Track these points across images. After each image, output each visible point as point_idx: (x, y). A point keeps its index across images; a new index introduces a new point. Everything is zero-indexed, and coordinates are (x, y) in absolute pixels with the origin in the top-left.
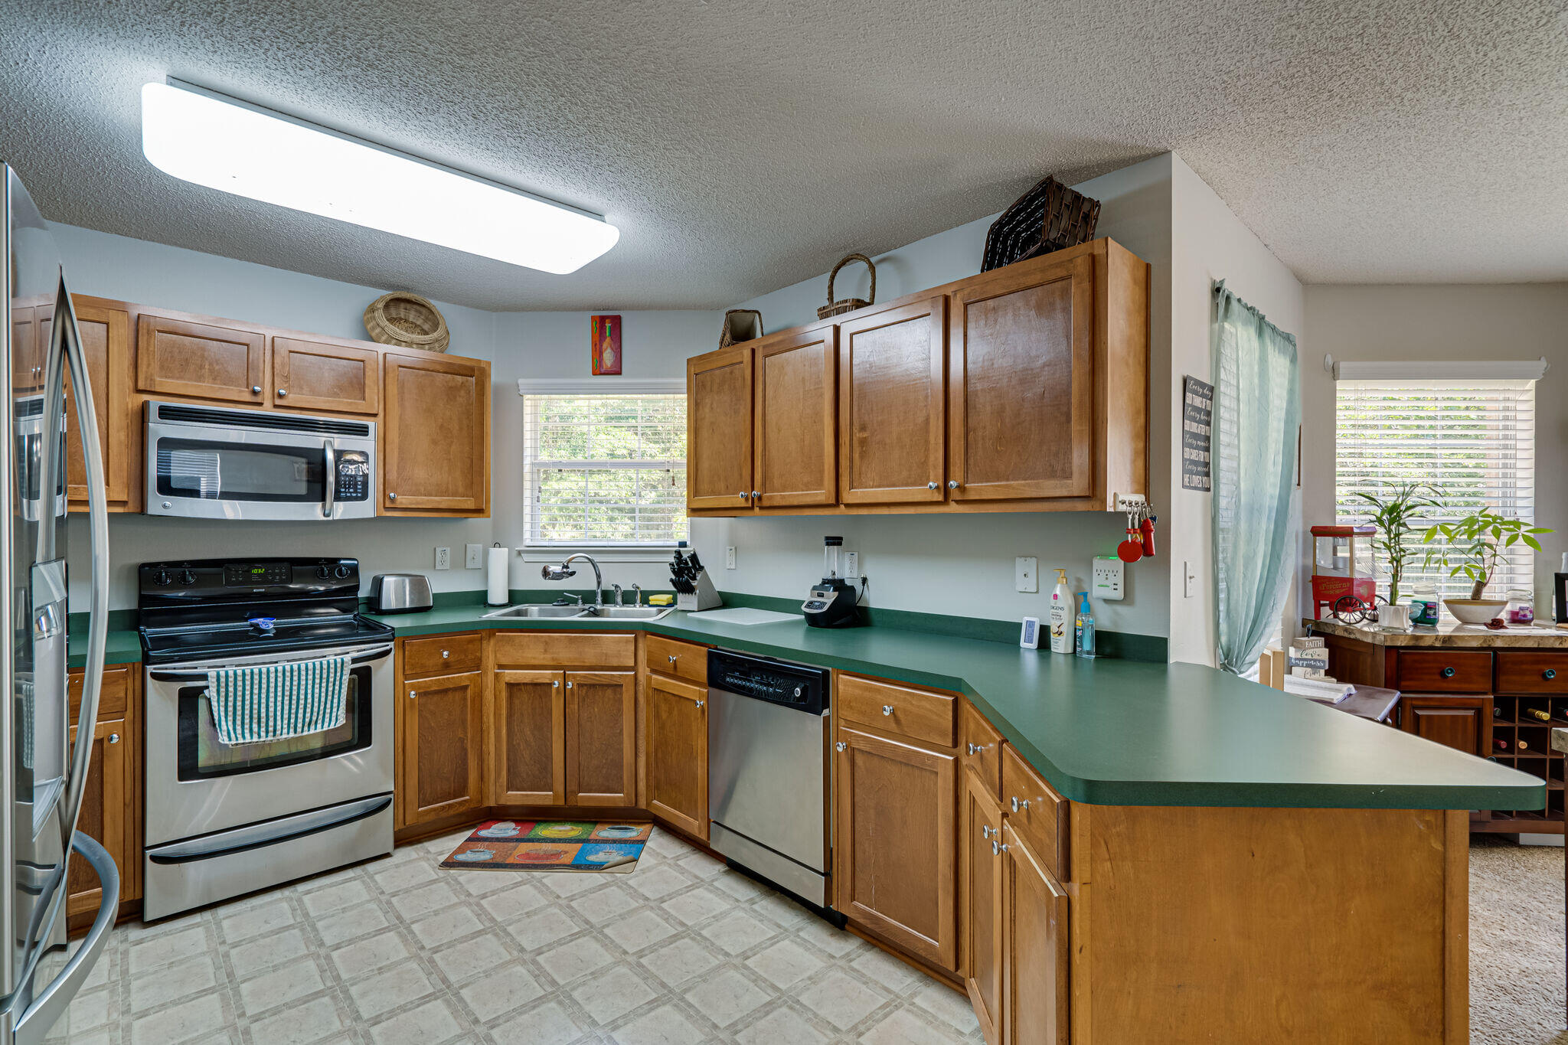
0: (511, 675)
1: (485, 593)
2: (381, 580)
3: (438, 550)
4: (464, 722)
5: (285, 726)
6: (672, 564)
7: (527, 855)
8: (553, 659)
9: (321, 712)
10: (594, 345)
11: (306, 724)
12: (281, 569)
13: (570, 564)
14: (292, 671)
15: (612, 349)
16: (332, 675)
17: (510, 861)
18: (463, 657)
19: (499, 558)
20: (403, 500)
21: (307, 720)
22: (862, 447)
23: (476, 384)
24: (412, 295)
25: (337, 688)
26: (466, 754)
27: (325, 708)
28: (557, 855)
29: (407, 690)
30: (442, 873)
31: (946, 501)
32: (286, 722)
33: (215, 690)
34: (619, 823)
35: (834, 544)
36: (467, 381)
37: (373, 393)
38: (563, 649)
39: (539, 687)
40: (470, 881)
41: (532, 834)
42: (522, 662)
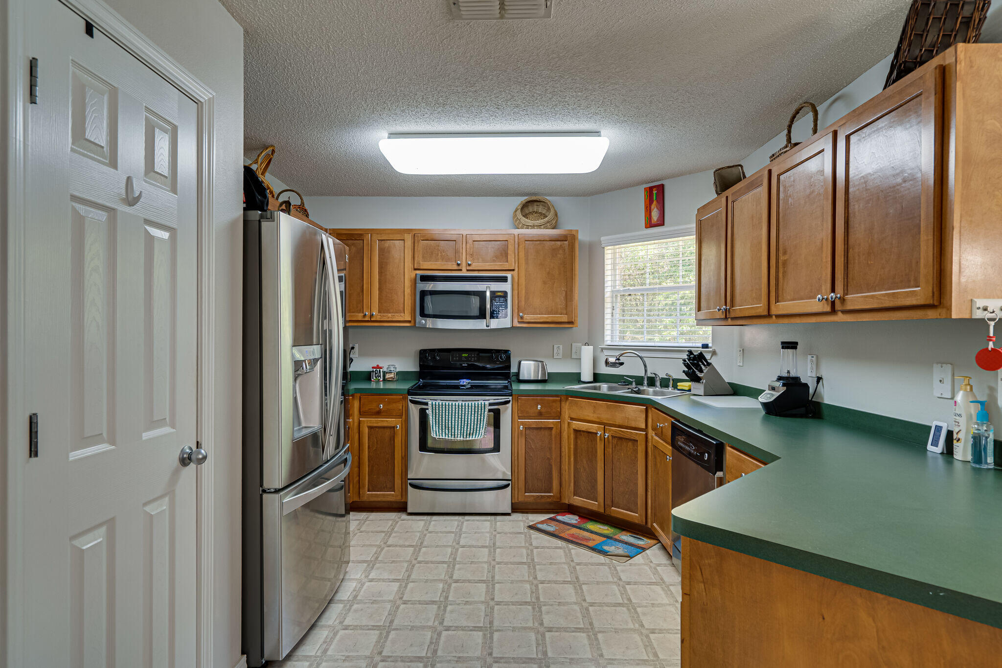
0: (577, 425)
1: (579, 374)
2: (521, 362)
3: (556, 346)
4: (550, 449)
5: (459, 433)
6: (684, 360)
7: (572, 536)
8: (598, 418)
9: (475, 429)
10: (646, 208)
11: (468, 434)
12: (474, 355)
13: (621, 358)
14: (462, 406)
15: (658, 209)
16: (480, 411)
17: (562, 535)
18: (550, 410)
19: (587, 353)
20: (528, 317)
21: (468, 432)
22: (784, 268)
23: (569, 245)
24: (537, 197)
25: (482, 418)
26: (551, 469)
27: (477, 427)
28: (588, 540)
29: (519, 424)
30: (526, 530)
31: (833, 311)
32: (459, 431)
33: (431, 410)
34: (637, 534)
35: (788, 348)
36: (563, 244)
37: (511, 257)
38: (603, 412)
39: (590, 435)
40: (537, 538)
41: (583, 526)
42: (582, 417)
